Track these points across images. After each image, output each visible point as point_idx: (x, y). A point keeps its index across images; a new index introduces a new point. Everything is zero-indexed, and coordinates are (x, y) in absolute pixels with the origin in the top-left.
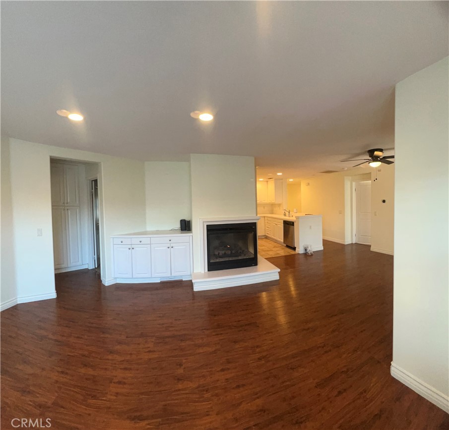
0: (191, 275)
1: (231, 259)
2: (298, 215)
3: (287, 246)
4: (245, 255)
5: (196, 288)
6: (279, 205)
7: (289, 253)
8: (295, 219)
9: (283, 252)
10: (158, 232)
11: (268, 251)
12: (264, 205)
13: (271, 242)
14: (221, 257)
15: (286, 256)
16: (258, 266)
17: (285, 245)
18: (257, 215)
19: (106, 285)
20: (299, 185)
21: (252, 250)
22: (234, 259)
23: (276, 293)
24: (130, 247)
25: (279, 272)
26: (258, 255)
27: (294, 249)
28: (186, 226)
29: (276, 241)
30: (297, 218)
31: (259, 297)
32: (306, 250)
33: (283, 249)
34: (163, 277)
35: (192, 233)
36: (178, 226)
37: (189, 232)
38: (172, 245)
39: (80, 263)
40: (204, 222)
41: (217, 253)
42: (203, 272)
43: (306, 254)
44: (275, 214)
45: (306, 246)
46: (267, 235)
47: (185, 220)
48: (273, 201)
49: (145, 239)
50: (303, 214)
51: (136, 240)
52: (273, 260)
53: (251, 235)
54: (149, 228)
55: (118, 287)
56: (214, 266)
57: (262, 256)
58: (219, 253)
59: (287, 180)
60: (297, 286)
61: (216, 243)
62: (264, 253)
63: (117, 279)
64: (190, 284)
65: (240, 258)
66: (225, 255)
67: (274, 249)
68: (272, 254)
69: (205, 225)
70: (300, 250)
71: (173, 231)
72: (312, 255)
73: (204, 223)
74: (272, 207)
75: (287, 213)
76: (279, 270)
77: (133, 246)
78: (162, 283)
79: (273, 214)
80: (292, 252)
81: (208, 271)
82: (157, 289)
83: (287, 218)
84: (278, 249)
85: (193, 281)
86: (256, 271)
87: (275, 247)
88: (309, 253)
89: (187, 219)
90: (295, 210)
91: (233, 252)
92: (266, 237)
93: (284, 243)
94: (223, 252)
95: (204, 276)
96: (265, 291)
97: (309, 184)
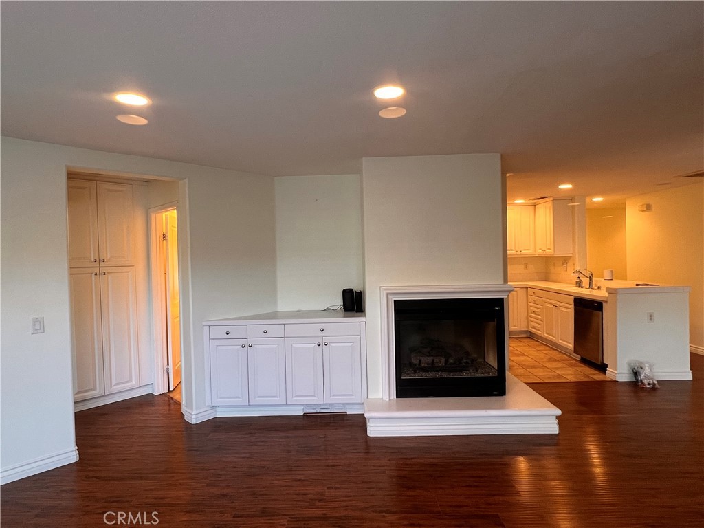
0: (362, 403)
1: (445, 376)
2: (615, 284)
3: (584, 361)
4: (477, 370)
5: (374, 431)
6: (565, 260)
7: (589, 377)
8: (606, 295)
9: (572, 373)
10: (299, 314)
11: (533, 367)
12: (526, 261)
13: (542, 348)
14: (424, 370)
15: (579, 384)
16: (507, 397)
17: (578, 357)
18: (506, 281)
19: (193, 422)
20: (621, 209)
21: (492, 360)
22: (452, 376)
23: (551, 464)
24: (244, 342)
25: (558, 418)
26: (508, 374)
27: (603, 368)
28: (353, 302)
29: (554, 346)
30: (613, 292)
31: (508, 465)
32: (636, 374)
33: (571, 365)
34: (310, 405)
35: (365, 316)
36: (338, 302)
37: (359, 314)
38: (326, 340)
39: (134, 383)
40: (388, 294)
41: (415, 360)
42: (386, 399)
43: (636, 385)
44: (555, 281)
45: (636, 365)
46: (531, 329)
47: (351, 291)
48: (548, 251)
49: (275, 328)
50: (630, 284)
51: (255, 329)
52: (547, 390)
53: (491, 327)
54: (282, 306)
55: (218, 425)
56: (409, 388)
57: (517, 376)
58: (420, 361)
59: (588, 200)
60: (609, 457)
61: (414, 340)
62: (521, 371)
63: (217, 409)
64: (360, 422)
65: (465, 375)
66: (432, 368)
67: (548, 365)
68: (542, 375)
69: (392, 299)
70: (619, 372)
71: (329, 311)
72: (654, 389)
73: (390, 297)
74: (546, 265)
75: (585, 281)
76: (559, 412)
77: (250, 341)
78: (306, 416)
79: (546, 280)
80: (597, 376)
81: (398, 396)
82: (296, 428)
83: (584, 292)
84: (560, 365)
85: (366, 416)
86: (502, 407)
87: (551, 360)
88: (646, 381)
89: (356, 288)
90: (607, 274)
91: (451, 361)
92: (531, 336)
93: (575, 352)
94: (429, 359)
95: (389, 407)
96: (522, 455)
97: (649, 208)
